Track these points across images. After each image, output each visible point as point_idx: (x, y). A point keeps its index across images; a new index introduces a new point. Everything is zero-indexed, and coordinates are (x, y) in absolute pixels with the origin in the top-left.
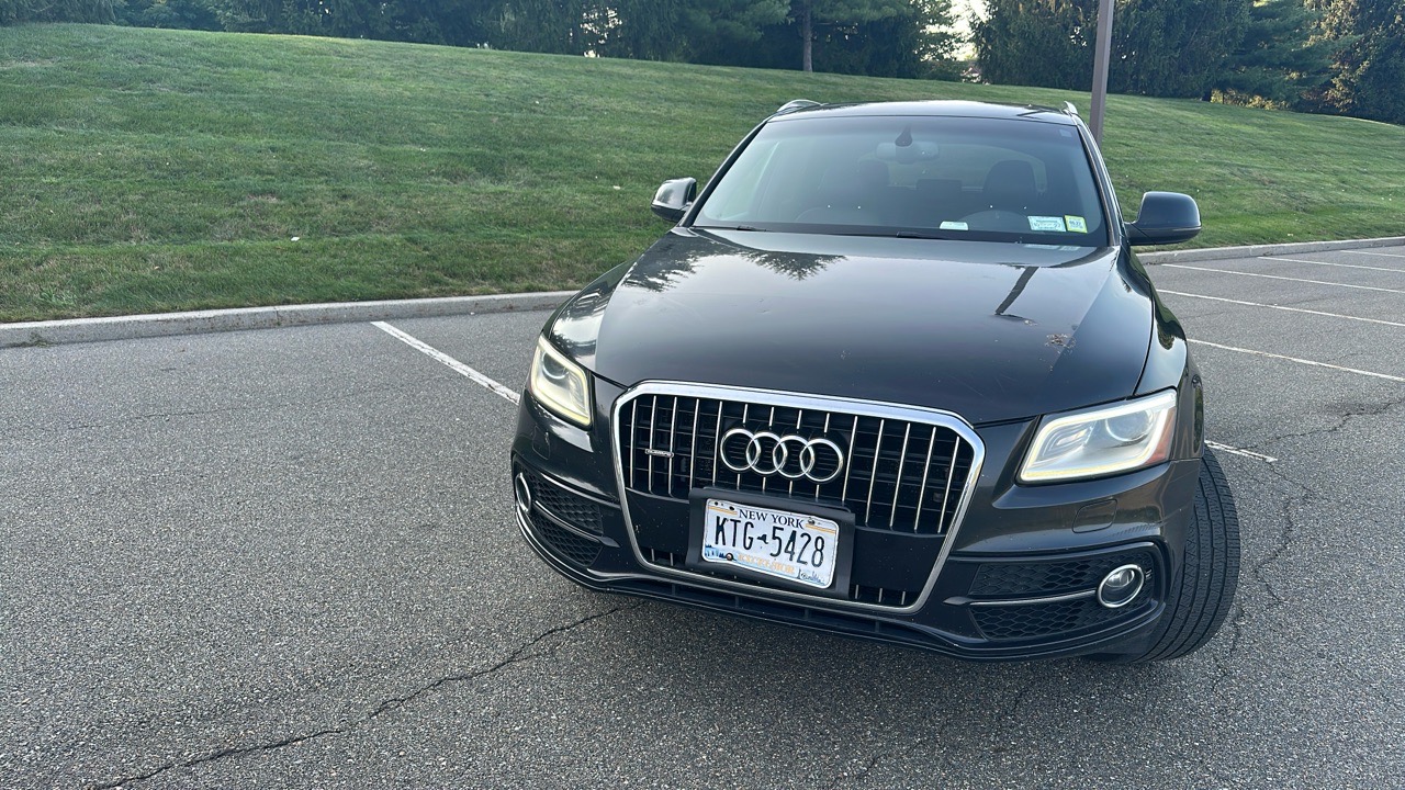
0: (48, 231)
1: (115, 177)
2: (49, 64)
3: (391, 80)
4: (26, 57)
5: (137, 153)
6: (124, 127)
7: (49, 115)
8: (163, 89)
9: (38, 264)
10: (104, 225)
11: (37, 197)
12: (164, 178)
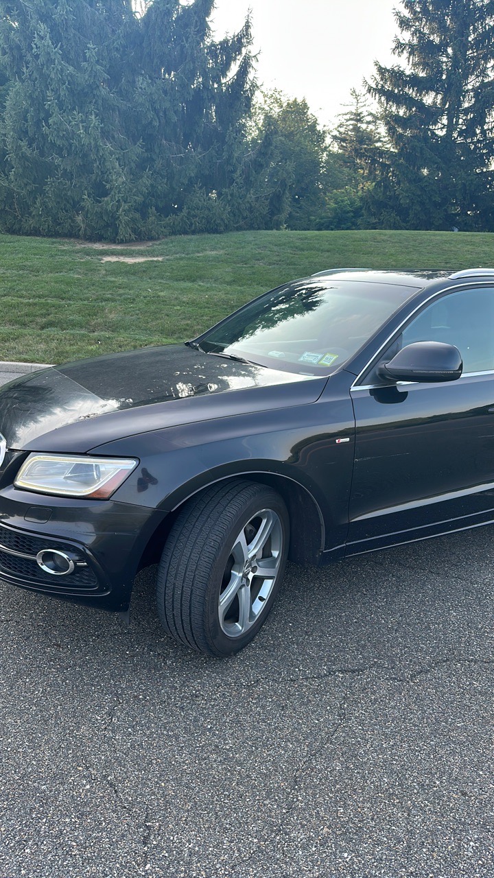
0: (162, 332)
1: (205, 307)
2: (222, 252)
3: (392, 255)
4: (214, 249)
5: (223, 296)
6: (229, 283)
7: (201, 278)
8: (260, 265)
9: (146, 345)
10: (185, 330)
11: (168, 316)
12: (226, 309)
